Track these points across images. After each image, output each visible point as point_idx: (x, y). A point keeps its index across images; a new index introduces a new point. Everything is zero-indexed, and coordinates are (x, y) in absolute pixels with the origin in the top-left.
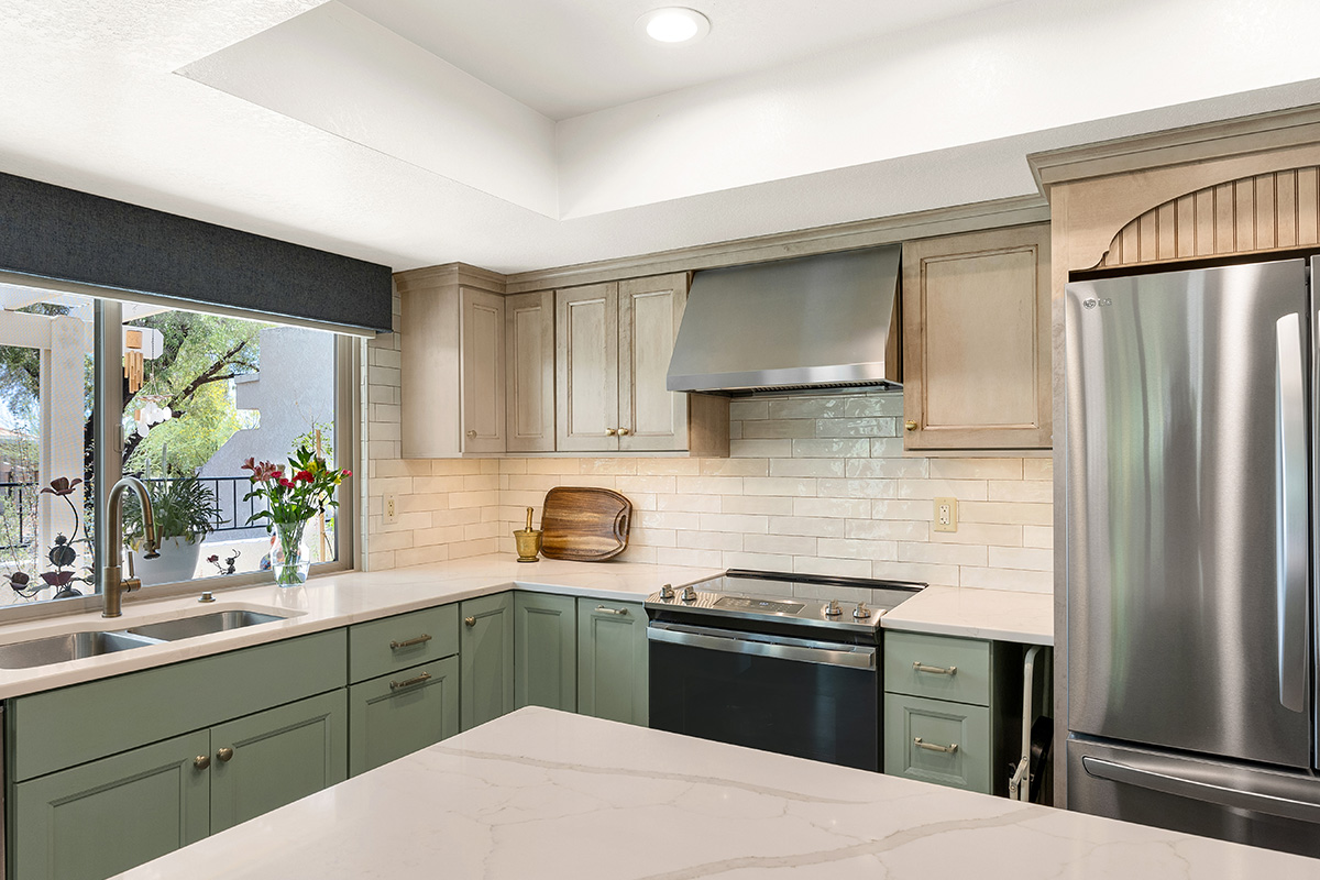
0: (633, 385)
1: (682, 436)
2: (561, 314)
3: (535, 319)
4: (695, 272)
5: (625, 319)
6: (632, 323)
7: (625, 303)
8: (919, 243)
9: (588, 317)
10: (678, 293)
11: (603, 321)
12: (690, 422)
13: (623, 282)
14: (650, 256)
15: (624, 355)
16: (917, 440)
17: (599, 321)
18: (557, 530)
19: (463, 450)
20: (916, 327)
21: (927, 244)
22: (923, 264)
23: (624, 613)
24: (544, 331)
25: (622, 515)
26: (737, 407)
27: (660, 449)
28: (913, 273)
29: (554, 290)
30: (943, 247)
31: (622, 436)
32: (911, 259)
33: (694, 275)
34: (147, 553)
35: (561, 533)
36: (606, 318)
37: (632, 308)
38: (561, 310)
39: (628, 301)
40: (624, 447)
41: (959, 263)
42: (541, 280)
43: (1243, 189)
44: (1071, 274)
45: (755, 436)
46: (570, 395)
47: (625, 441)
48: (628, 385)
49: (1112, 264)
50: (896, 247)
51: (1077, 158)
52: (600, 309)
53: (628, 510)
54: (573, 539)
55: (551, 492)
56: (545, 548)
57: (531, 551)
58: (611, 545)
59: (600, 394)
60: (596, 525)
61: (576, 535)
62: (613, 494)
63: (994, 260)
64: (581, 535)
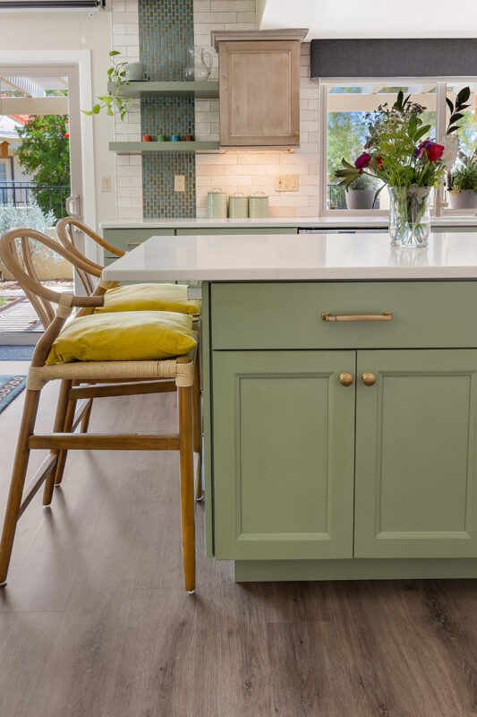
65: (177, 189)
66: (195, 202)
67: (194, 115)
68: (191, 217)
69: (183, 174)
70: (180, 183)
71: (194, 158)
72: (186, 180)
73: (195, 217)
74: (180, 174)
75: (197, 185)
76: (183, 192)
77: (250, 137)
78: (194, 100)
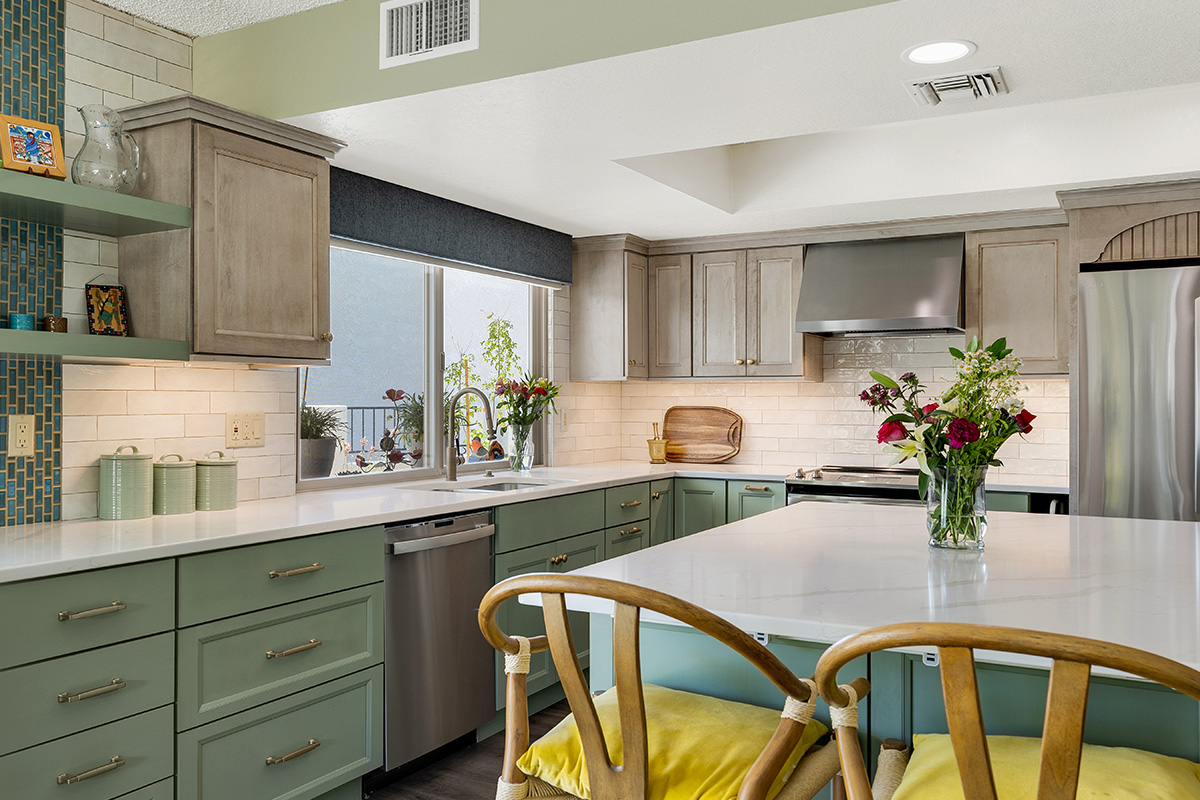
0: (758, 327)
1: (799, 365)
2: (697, 274)
3: (673, 276)
4: (807, 245)
5: (752, 278)
6: (758, 281)
7: (752, 266)
8: (977, 235)
9: (719, 281)
10: (797, 261)
11: (733, 279)
12: (804, 355)
13: (751, 251)
14: (775, 232)
15: (751, 307)
17: (730, 278)
18: (678, 439)
19: (627, 374)
20: (975, 291)
21: (984, 235)
22: (980, 248)
23: (766, 489)
24: (682, 286)
25: (734, 427)
26: (829, 343)
27: (778, 373)
28: (973, 254)
29: (691, 254)
30: (994, 237)
31: (750, 368)
32: (972, 245)
33: (807, 247)
35: (680, 442)
36: (736, 277)
37: (758, 271)
38: (697, 270)
39: (755, 265)
40: (750, 373)
41: (1005, 249)
42: (680, 246)
43: (1182, 221)
44: (1081, 265)
45: (844, 366)
46: (705, 334)
47: (752, 369)
48: (754, 327)
49: (1106, 260)
50: (961, 236)
51: (1084, 196)
52: (731, 270)
53: (739, 423)
54: (692, 446)
55: (670, 410)
56: (668, 454)
57: (662, 455)
58: (726, 450)
59: (730, 333)
60: (712, 435)
61: (695, 443)
62: (725, 411)
63: (1029, 248)
64: (699, 443)
65: (13, 450)
66: (58, 479)
67: (60, 266)
68: (48, 519)
69: (31, 412)
70: (22, 435)
71: (59, 372)
72: (38, 427)
73: (58, 518)
74: (21, 412)
75: (64, 438)
76: (29, 458)
77: (252, 337)
78: (61, 232)
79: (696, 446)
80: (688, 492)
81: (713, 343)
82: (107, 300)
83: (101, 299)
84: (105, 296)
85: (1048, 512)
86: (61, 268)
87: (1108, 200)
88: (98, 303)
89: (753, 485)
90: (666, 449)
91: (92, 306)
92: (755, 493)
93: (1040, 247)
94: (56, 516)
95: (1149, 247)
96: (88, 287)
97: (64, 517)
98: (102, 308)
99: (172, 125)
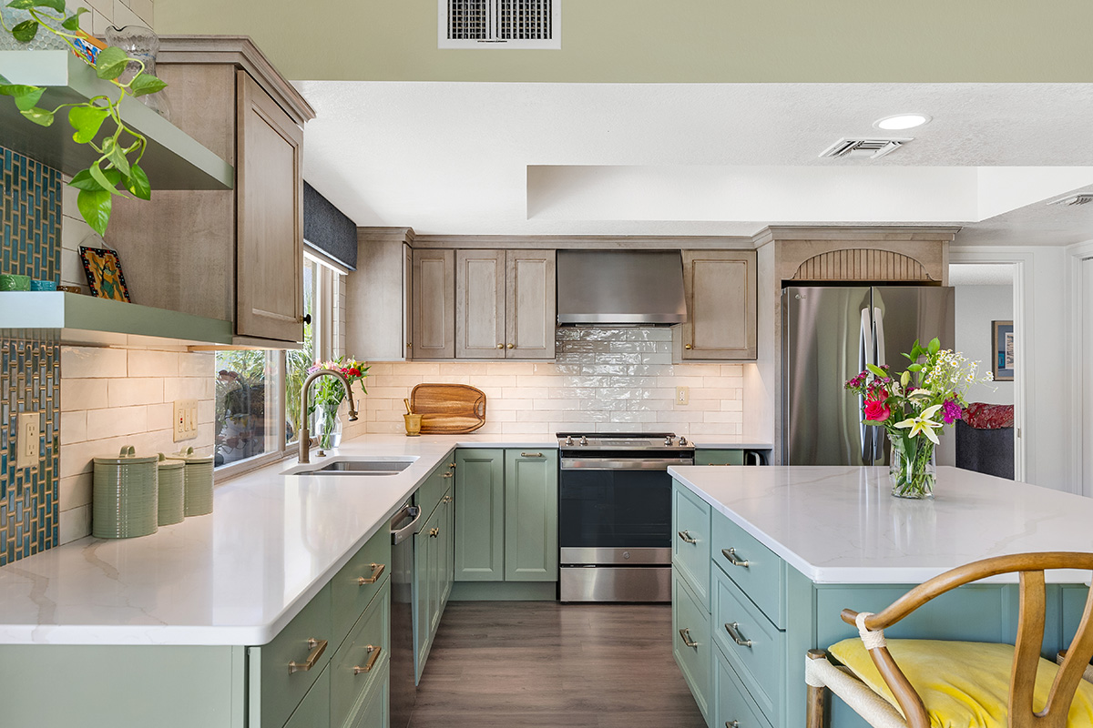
0: (516, 316)
2: (460, 268)
3: (437, 269)
4: (560, 250)
5: (511, 275)
6: (516, 278)
7: (511, 264)
8: (691, 252)
9: (480, 278)
10: (549, 262)
11: (493, 274)
12: (555, 342)
13: (510, 251)
14: (532, 237)
15: (509, 298)
16: (691, 354)
17: (490, 274)
18: (429, 413)
19: (405, 356)
20: (690, 295)
21: (696, 253)
22: (694, 262)
23: (540, 455)
24: (446, 277)
25: (478, 402)
26: (560, 331)
27: (532, 356)
28: (688, 266)
29: (455, 250)
30: (704, 255)
31: (507, 351)
32: (687, 259)
33: (559, 252)
34: (350, 418)
36: (496, 273)
37: (516, 269)
38: (461, 265)
39: (513, 263)
40: (509, 355)
41: (711, 265)
42: (443, 242)
43: (844, 254)
44: (782, 281)
45: (571, 351)
46: (467, 321)
47: (510, 353)
48: (512, 317)
49: (797, 279)
50: (678, 252)
51: (787, 231)
52: (492, 266)
53: (483, 399)
54: (440, 420)
55: (417, 388)
56: (422, 427)
57: (418, 429)
58: (473, 422)
59: (490, 321)
60: (458, 409)
61: (444, 416)
62: (471, 388)
63: (728, 265)
64: (447, 417)
65: (21, 460)
66: (57, 493)
67: (59, 221)
68: (48, 546)
69: (35, 409)
70: (31, 439)
71: (58, 356)
72: (41, 428)
73: (57, 543)
74: (31, 409)
75: (63, 440)
76: (34, 468)
77: (272, 319)
78: (60, 177)
79: (444, 419)
80: (467, 461)
81: (474, 328)
82: (105, 268)
83: (98, 265)
84: (102, 262)
85: (755, 464)
86: (60, 223)
87: (800, 236)
88: (97, 270)
89: (527, 452)
90: (421, 422)
91: (92, 274)
92: (532, 459)
93: (735, 265)
94: (55, 543)
95: (824, 271)
96: (84, 250)
97: (62, 541)
98: (102, 276)
99: (203, 67)
